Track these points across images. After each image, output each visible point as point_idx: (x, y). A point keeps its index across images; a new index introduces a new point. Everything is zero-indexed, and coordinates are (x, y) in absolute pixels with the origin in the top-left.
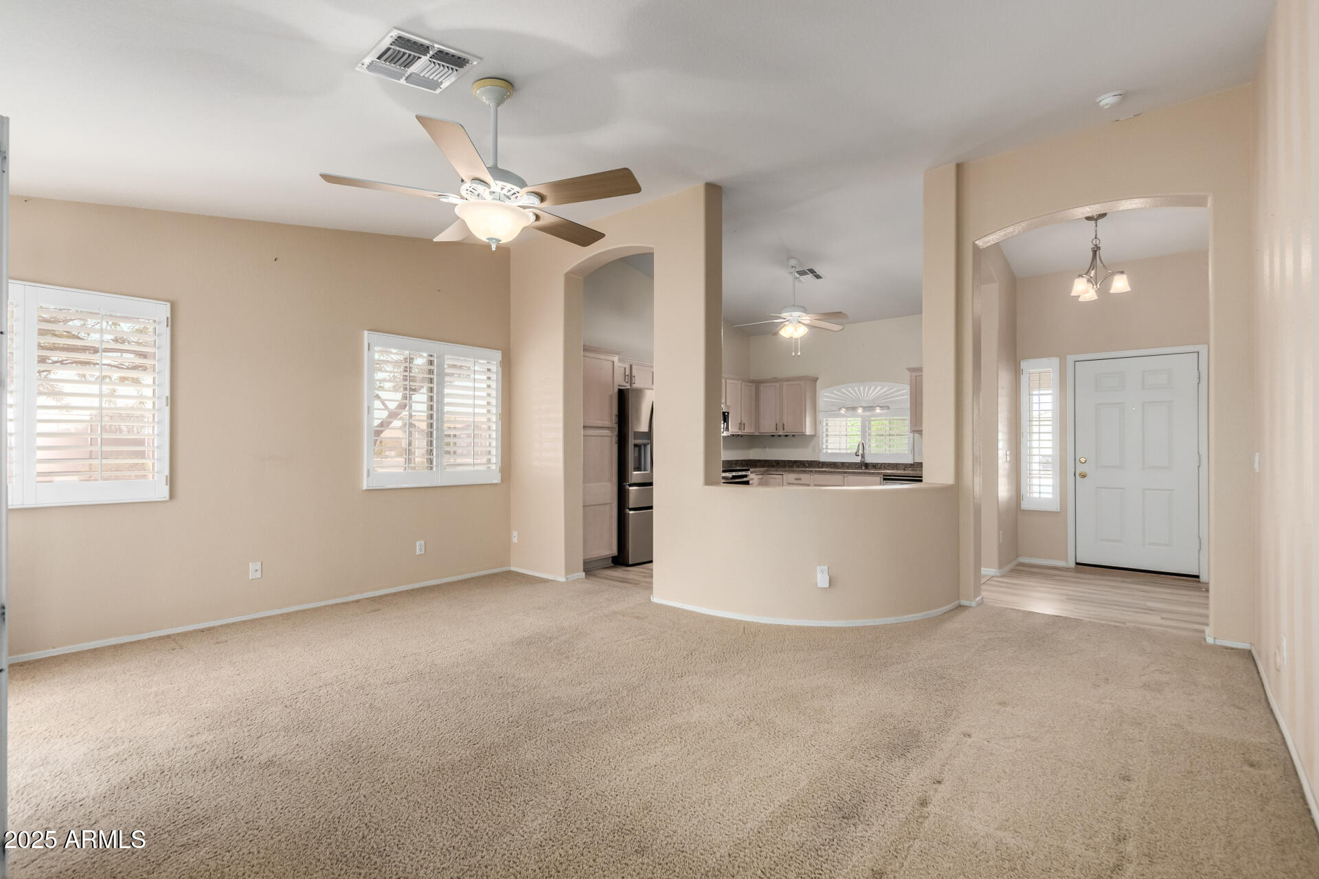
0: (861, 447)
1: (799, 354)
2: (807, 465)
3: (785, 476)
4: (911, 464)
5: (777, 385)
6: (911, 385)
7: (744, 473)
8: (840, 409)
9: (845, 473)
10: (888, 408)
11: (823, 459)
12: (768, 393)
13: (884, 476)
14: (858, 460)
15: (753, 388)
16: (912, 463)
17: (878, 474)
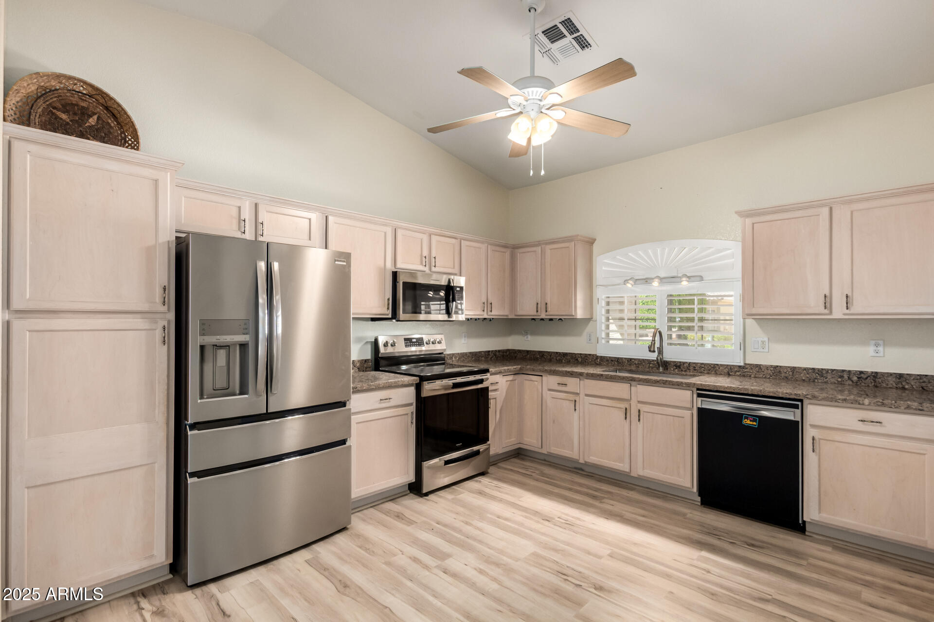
0: (657, 338)
1: (543, 173)
2: (580, 360)
3: (544, 378)
4: (740, 367)
5: (539, 249)
6: (744, 241)
7: (478, 377)
8: (626, 282)
9: (633, 379)
10: (701, 278)
11: (601, 352)
12: (528, 262)
13: (698, 389)
14: (654, 356)
15: (507, 255)
16: (742, 364)
17: (688, 386)
